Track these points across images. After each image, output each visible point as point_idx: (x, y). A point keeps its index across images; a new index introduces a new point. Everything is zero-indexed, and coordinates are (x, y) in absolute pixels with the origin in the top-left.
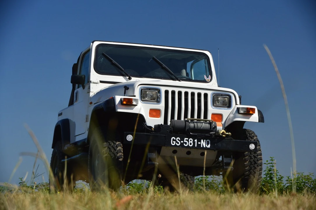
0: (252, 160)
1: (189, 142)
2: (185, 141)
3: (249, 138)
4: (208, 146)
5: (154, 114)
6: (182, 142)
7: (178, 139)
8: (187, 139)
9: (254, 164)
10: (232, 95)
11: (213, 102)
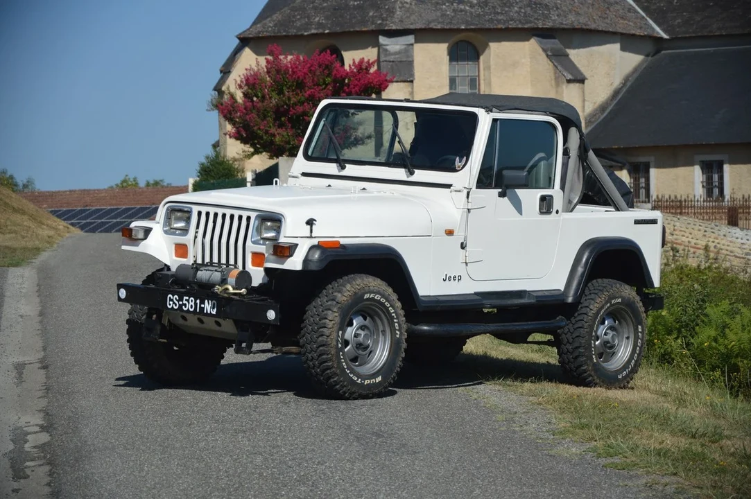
1: (190, 304)
2: (185, 302)
4: (213, 311)
5: (181, 251)
6: (181, 303)
7: (176, 299)
8: (187, 298)
10: (283, 220)
11: (259, 230)
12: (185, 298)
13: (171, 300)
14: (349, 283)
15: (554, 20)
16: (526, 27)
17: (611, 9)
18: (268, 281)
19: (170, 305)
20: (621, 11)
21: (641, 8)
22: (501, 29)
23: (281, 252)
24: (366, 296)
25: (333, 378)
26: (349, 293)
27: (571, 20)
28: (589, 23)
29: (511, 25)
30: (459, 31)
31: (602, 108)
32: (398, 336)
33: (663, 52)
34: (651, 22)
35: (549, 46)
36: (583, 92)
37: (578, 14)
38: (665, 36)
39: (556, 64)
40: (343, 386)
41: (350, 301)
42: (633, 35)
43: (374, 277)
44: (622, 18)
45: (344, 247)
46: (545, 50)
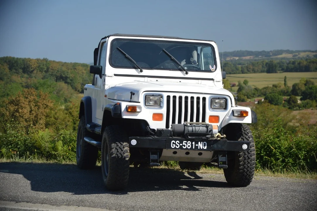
0: (246, 156)
1: (188, 145)
3: (244, 135)
4: (204, 147)
5: (157, 117)
6: (181, 145)
8: (186, 142)
9: (248, 159)
11: (210, 104)
19: (173, 146)
23: (243, 114)
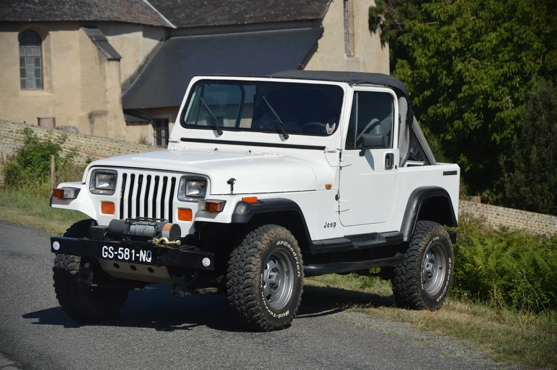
1: (125, 254)
2: (120, 252)
4: (148, 260)
5: (107, 208)
6: (116, 253)
7: (111, 249)
8: (122, 249)
10: (208, 180)
11: (184, 189)
12: (120, 249)
13: (106, 250)
14: (266, 233)
15: (95, 15)
16: (76, 19)
17: (134, 6)
18: (195, 233)
20: (141, 8)
21: (154, 6)
22: (58, 21)
23: (212, 208)
24: (278, 243)
25: (257, 314)
26: (266, 241)
27: (107, 15)
28: (120, 17)
29: (65, 18)
30: (27, 22)
31: (131, 79)
32: (299, 276)
33: (172, 38)
34: (162, 16)
35: (94, 34)
36: (120, 68)
37: (111, 10)
38: (174, 27)
39: (99, 47)
40: (263, 321)
41: (268, 248)
42: (152, 26)
43: (282, 227)
44: (142, 13)
45: (260, 202)
46: (90, 37)
